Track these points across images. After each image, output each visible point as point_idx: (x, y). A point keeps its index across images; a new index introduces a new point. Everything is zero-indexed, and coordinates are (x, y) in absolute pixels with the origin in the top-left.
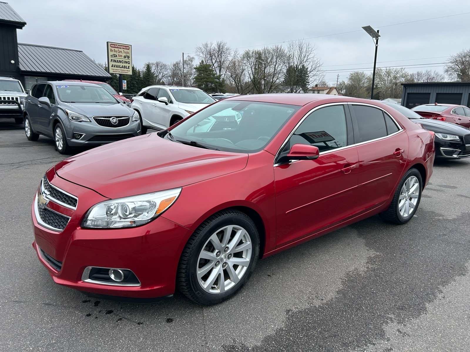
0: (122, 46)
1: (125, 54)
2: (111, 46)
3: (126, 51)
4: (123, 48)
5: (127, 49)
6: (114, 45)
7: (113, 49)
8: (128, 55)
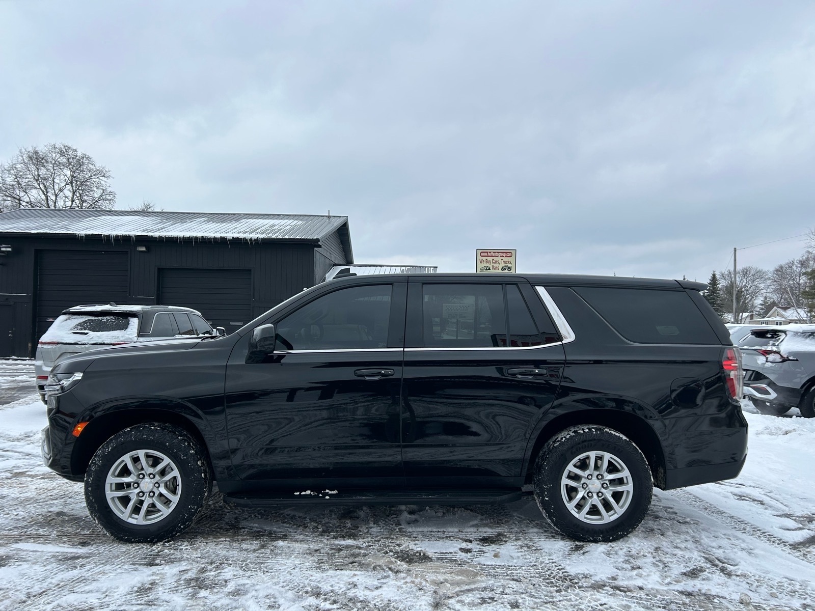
0: (499, 253)
1: (504, 265)
2: (482, 254)
3: (505, 259)
4: (501, 256)
5: (508, 257)
6: (487, 252)
7: (484, 259)
8: (509, 265)
